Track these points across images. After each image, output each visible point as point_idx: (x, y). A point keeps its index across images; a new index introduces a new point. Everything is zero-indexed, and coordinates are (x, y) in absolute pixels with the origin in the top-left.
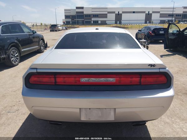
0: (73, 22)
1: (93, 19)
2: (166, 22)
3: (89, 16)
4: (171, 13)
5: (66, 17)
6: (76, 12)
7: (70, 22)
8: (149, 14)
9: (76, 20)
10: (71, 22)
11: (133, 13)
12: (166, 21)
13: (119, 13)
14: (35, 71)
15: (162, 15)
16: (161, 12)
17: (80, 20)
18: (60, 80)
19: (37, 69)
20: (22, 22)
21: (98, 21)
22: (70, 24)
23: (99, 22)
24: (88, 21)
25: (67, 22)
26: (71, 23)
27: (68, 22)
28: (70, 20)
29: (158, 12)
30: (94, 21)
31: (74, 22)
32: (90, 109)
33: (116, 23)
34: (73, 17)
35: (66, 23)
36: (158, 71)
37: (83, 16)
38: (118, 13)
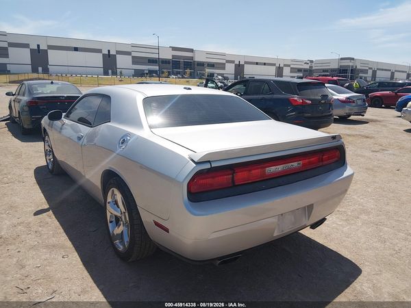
2: (147, 74)
4: (156, 56)
8: (109, 55)
11: (75, 50)
12: (145, 72)
13: (41, 48)
14: (207, 166)
15: (136, 60)
16: (133, 54)
18: (240, 176)
19: (209, 162)
29: (128, 53)
33: (35, 70)
38: (36, 48)
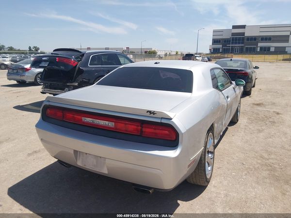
0: (224, 49)
1: (260, 45)
3: (254, 39)
5: (215, 41)
6: (232, 33)
7: (219, 49)
9: (230, 46)
10: (221, 49)
17: (236, 46)
20: (153, 49)
21: (269, 48)
22: (220, 53)
23: (272, 49)
24: (251, 48)
25: (214, 49)
26: (221, 51)
27: (216, 49)
28: (220, 46)
30: (261, 48)
31: (227, 49)
32: (86, 154)
34: (225, 42)
35: (212, 51)
36: (159, 121)
37: (243, 39)
